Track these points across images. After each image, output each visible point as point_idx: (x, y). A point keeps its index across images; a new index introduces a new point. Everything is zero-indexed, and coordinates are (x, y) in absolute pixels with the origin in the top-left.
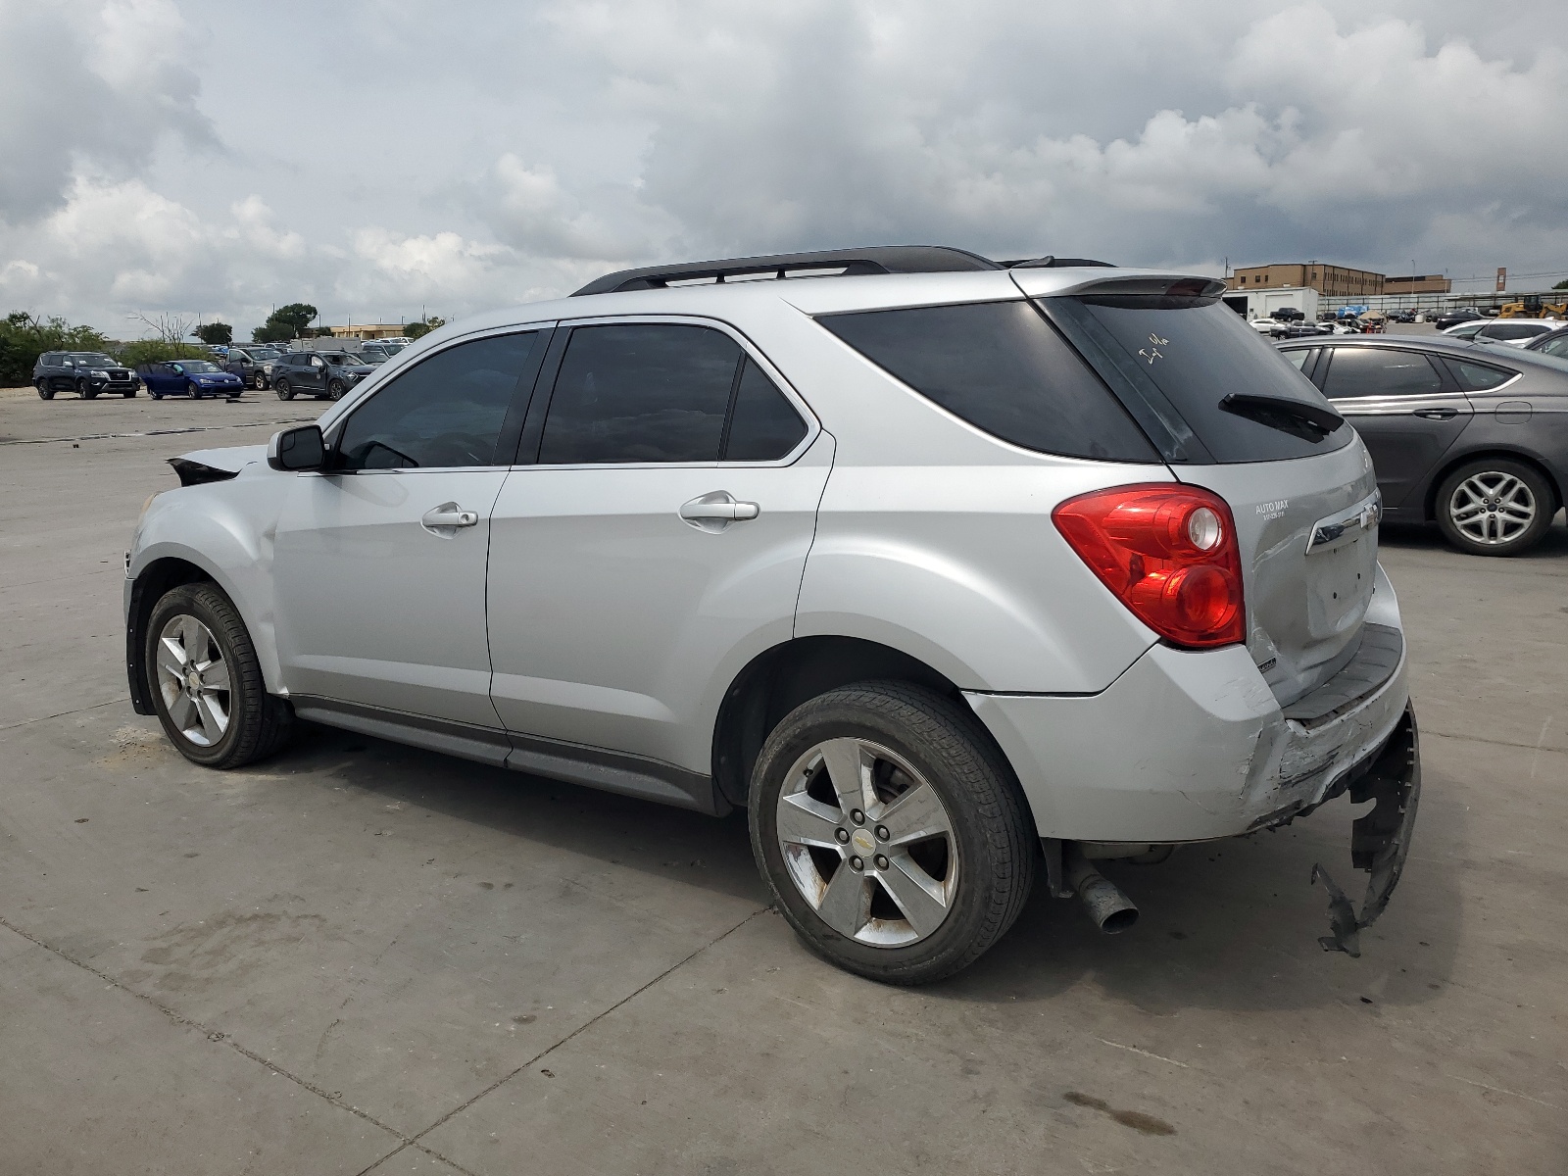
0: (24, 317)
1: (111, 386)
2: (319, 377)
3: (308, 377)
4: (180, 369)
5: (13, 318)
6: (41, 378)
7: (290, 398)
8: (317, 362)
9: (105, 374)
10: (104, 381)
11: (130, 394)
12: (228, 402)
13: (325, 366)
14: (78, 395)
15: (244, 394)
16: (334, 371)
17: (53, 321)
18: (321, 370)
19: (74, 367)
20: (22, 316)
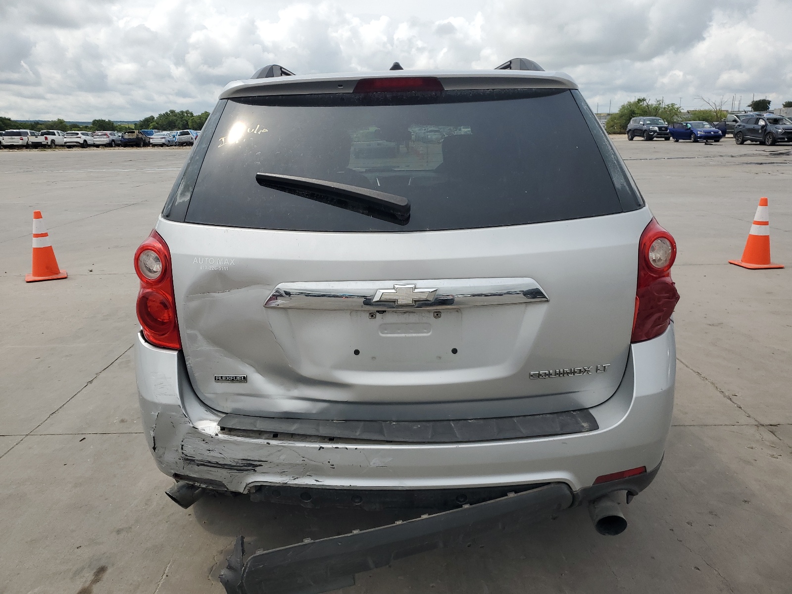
0: (644, 100)
1: (658, 134)
2: (760, 131)
3: (753, 131)
4: (689, 126)
5: (639, 101)
6: (630, 130)
7: (742, 143)
8: (762, 123)
9: (656, 129)
10: (655, 132)
11: (667, 139)
12: (706, 144)
13: (766, 125)
14: (643, 139)
15: (722, 140)
16: (771, 128)
17: (658, 101)
18: (763, 127)
19: (644, 125)
20: (643, 100)
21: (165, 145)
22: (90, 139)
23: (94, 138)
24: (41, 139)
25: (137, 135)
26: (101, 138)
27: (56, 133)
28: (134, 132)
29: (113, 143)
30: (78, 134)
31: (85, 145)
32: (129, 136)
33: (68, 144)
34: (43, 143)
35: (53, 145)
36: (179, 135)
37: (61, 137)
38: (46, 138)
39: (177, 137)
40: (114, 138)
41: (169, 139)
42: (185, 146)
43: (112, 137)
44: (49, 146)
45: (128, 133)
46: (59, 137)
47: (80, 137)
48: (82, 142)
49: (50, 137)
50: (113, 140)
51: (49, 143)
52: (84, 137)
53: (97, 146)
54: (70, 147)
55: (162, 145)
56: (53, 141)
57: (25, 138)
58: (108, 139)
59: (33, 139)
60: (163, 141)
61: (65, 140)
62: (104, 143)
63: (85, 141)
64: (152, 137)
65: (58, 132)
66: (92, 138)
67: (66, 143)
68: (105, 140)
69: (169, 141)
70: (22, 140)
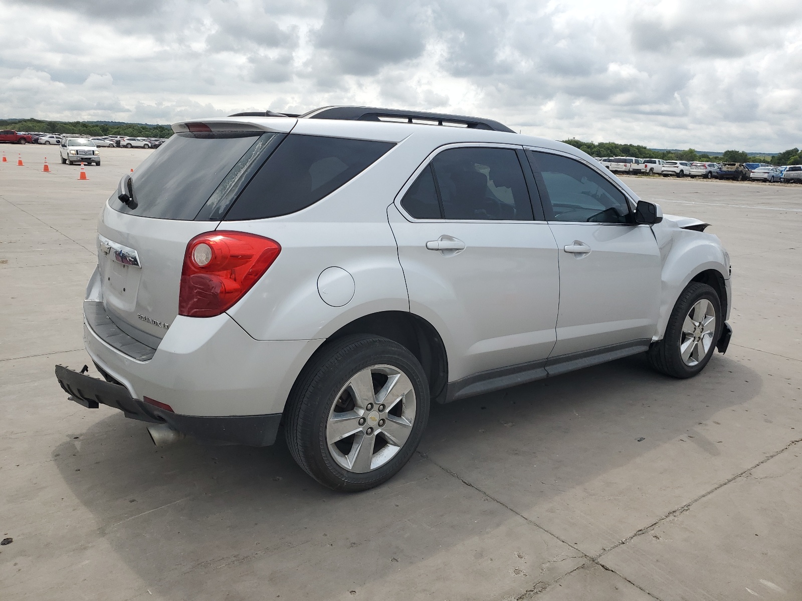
21: (768, 180)
22: (687, 169)
23: (691, 169)
24: (641, 167)
25: (737, 168)
26: (698, 168)
27: (657, 162)
28: (734, 165)
29: (710, 174)
30: (676, 163)
31: (681, 175)
32: (728, 168)
33: (664, 173)
34: (642, 170)
35: (651, 173)
36: (787, 171)
37: (661, 165)
38: (646, 166)
39: (784, 173)
40: (712, 169)
41: (773, 174)
42: (792, 183)
43: (709, 169)
44: (647, 173)
45: (729, 165)
46: (659, 166)
47: (677, 167)
48: (678, 170)
49: (650, 165)
50: (710, 172)
51: (648, 171)
52: (681, 167)
53: (693, 177)
54: (666, 175)
55: (765, 180)
56: (652, 169)
57: (628, 165)
58: (705, 170)
59: (635, 166)
60: (766, 176)
61: (663, 169)
62: (700, 174)
63: (682, 171)
64: (753, 171)
65: (659, 161)
66: (690, 168)
67: (663, 171)
68: (703, 171)
69: (773, 176)
70: (626, 166)
